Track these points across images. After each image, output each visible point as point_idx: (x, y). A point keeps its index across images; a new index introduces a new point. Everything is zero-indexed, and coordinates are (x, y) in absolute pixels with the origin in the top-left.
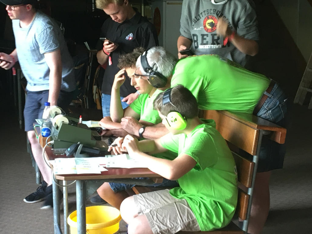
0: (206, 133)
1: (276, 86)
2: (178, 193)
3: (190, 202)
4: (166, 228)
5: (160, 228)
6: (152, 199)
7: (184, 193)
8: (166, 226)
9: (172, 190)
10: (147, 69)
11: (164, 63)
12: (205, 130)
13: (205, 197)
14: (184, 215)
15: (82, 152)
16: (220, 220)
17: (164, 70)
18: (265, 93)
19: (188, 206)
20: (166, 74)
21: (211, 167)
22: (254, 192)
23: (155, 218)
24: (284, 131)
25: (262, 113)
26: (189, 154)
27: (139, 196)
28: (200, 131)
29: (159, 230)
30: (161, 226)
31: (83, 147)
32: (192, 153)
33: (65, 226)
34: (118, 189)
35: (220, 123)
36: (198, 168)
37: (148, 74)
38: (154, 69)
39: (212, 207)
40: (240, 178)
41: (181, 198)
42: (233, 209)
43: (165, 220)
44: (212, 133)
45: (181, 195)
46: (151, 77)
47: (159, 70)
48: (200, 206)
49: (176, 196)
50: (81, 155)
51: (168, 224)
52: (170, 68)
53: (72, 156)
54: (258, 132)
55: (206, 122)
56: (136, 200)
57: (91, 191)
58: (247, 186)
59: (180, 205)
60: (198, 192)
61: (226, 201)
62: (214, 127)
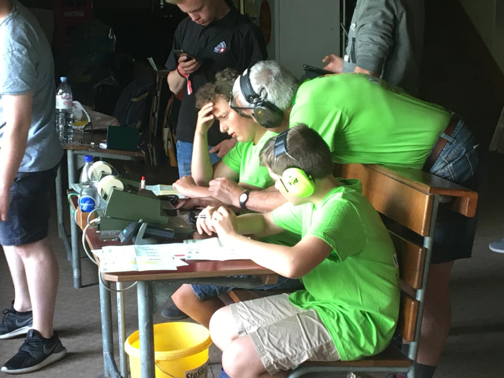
0: (346, 201)
1: (460, 124)
2: (303, 299)
3: (322, 314)
4: (284, 356)
5: (274, 356)
6: (260, 310)
7: (312, 299)
8: (285, 353)
9: (293, 295)
10: (251, 97)
11: (278, 86)
12: (344, 197)
13: (345, 305)
14: (312, 334)
15: (146, 236)
16: (371, 342)
17: (278, 99)
18: (443, 135)
19: (320, 320)
20: (281, 105)
21: (356, 255)
22: (426, 296)
23: (266, 340)
24: (475, 196)
25: (437, 167)
26: (320, 235)
27: (240, 306)
28: (336, 198)
29: (272, 360)
30: (277, 353)
31: (148, 227)
32: (324, 234)
33: (121, 355)
34: (205, 294)
35: (370, 185)
36: (334, 258)
37: (253, 106)
38: (262, 96)
39: (358, 322)
40: (403, 274)
41: (308, 308)
42: (391, 324)
43: (282, 343)
44: (355, 200)
45: (307, 303)
46: (256, 111)
47: (270, 98)
48: (338, 320)
49: (300, 304)
50: (145, 240)
51: (287, 350)
52: (288, 95)
53: (129, 242)
54: (432, 199)
55: (346, 183)
56: (234, 311)
57: (161, 298)
58: (415, 286)
59: (306, 319)
60: (335, 297)
61: (382, 312)
62: (359, 191)
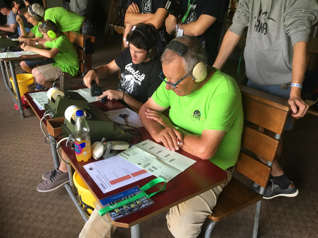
0: (63, 39)
2: (55, 64)
4: (51, 78)
5: (49, 78)
7: (58, 64)
8: (51, 77)
9: (53, 64)
10: (33, 13)
11: (40, 10)
12: (62, 38)
13: (66, 65)
14: (58, 72)
15: (9, 50)
16: (73, 73)
17: (40, 14)
18: (83, 23)
19: (60, 69)
20: (41, 15)
21: (67, 53)
22: (85, 62)
23: (46, 74)
24: (94, 37)
27: (39, 67)
28: (60, 38)
29: (48, 79)
30: (50, 77)
31: (10, 48)
35: (69, 36)
36: (61, 53)
37: (34, 15)
38: (36, 13)
39: (69, 69)
40: (79, 57)
41: (57, 66)
42: (78, 69)
43: (51, 74)
44: (65, 38)
45: (56, 65)
46: (35, 17)
47: (38, 14)
48: (64, 69)
49: (55, 66)
50: (10, 51)
52: (43, 13)
53: (5, 51)
54: (84, 38)
55: (63, 35)
56: (38, 69)
57: (16, 65)
58: (82, 59)
59: (56, 69)
60: (63, 63)
61: (75, 66)
62: (66, 36)
